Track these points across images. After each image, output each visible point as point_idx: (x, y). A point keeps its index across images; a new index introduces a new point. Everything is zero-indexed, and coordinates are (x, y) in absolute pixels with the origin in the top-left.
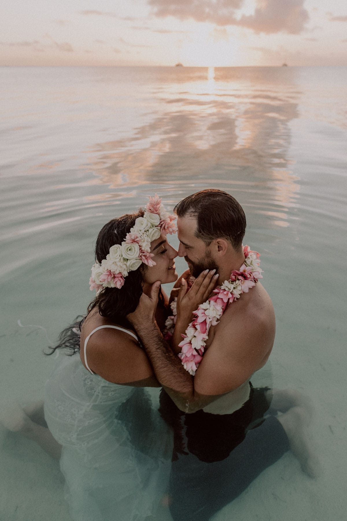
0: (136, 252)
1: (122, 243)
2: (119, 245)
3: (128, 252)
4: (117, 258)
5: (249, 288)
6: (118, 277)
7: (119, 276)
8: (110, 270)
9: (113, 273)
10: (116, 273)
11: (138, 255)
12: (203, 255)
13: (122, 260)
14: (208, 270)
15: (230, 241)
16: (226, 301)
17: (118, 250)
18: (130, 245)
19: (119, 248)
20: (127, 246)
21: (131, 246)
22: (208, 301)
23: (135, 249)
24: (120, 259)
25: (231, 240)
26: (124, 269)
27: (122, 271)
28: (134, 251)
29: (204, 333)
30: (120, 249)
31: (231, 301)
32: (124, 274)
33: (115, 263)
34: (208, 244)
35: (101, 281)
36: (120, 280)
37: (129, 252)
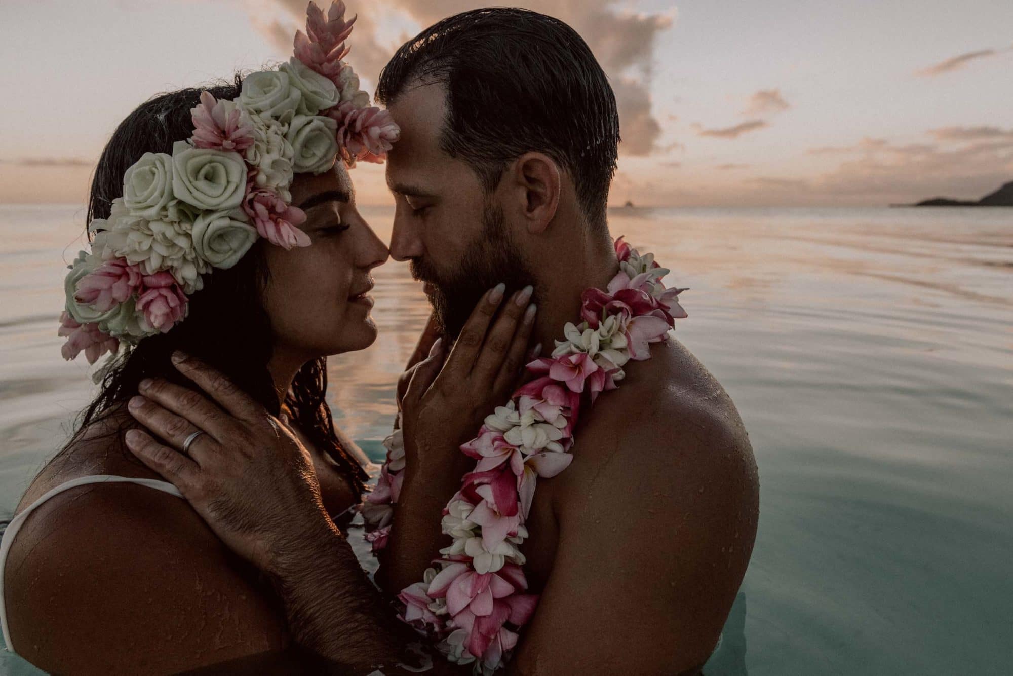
0: (231, 188)
1: (175, 143)
2: (164, 156)
3: (196, 179)
4: (149, 202)
5: (650, 344)
6: (157, 288)
7: (163, 283)
8: (124, 259)
9: (135, 269)
10: (150, 273)
11: (238, 199)
12: (477, 226)
13: (172, 213)
14: (501, 288)
15: (569, 170)
16: (577, 387)
17: (159, 173)
18: (207, 157)
19: (163, 164)
20: (194, 156)
21: (211, 162)
22: (511, 404)
23: (228, 177)
24: (164, 208)
25: (571, 166)
26: (180, 254)
27: (175, 264)
28: (223, 181)
29: (512, 512)
30: (164, 166)
31: (596, 387)
32: (183, 278)
33: (143, 225)
34: (492, 183)
35: (82, 297)
36: (166, 297)
37: (202, 184)
